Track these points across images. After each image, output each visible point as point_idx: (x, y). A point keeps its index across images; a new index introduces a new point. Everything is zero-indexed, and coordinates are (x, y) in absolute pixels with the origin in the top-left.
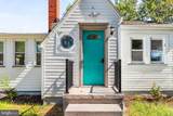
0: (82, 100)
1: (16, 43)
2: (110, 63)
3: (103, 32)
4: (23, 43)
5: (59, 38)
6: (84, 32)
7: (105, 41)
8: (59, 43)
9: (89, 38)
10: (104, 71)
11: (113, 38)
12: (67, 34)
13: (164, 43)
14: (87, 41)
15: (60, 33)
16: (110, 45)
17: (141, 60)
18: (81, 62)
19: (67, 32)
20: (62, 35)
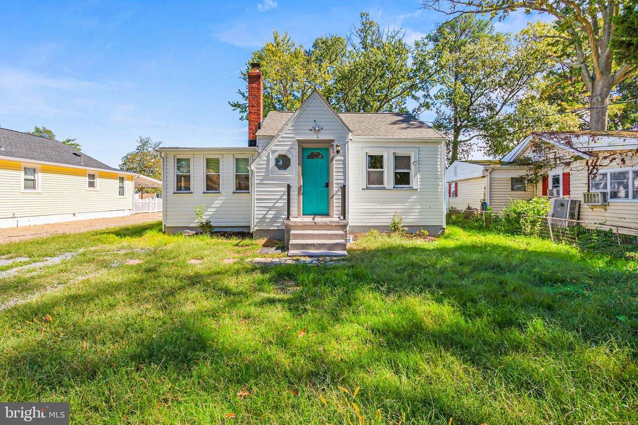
0: (304, 226)
1: (207, 160)
2: (335, 189)
3: (328, 149)
4: (218, 160)
5: (273, 158)
6: (303, 149)
7: (329, 161)
8: (272, 163)
9: (310, 157)
10: (328, 199)
11: (339, 157)
12: (283, 153)
13: (412, 160)
14: (308, 161)
15: (274, 152)
16: (336, 165)
17: (382, 183)
18: (299, 189)
19: (283, 150)
20: (276, 155)
